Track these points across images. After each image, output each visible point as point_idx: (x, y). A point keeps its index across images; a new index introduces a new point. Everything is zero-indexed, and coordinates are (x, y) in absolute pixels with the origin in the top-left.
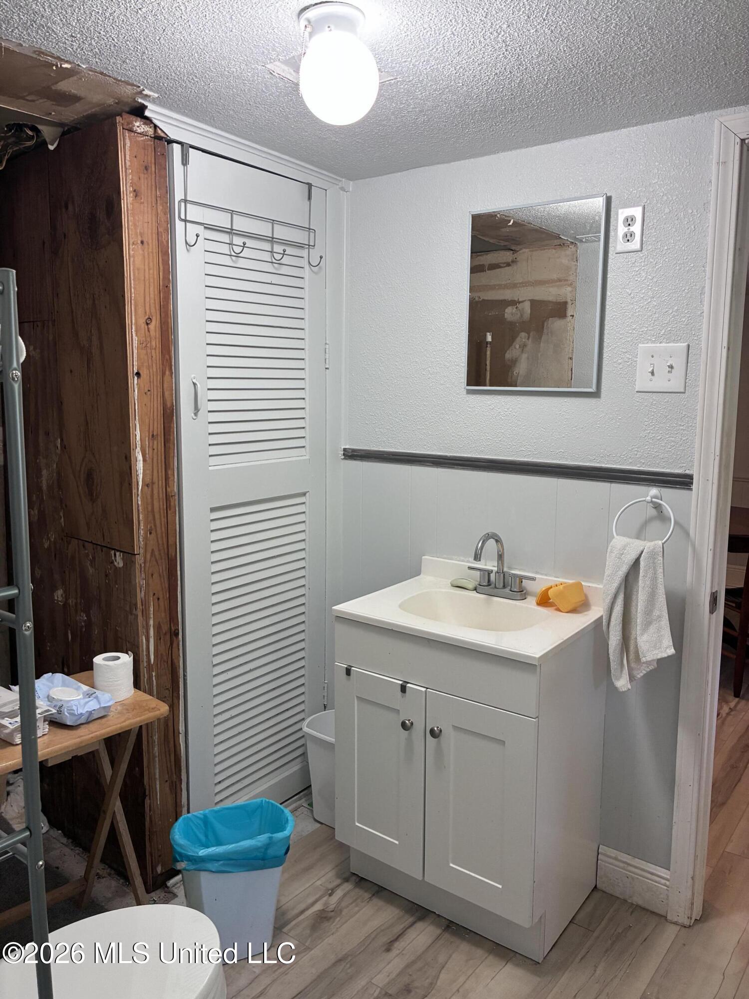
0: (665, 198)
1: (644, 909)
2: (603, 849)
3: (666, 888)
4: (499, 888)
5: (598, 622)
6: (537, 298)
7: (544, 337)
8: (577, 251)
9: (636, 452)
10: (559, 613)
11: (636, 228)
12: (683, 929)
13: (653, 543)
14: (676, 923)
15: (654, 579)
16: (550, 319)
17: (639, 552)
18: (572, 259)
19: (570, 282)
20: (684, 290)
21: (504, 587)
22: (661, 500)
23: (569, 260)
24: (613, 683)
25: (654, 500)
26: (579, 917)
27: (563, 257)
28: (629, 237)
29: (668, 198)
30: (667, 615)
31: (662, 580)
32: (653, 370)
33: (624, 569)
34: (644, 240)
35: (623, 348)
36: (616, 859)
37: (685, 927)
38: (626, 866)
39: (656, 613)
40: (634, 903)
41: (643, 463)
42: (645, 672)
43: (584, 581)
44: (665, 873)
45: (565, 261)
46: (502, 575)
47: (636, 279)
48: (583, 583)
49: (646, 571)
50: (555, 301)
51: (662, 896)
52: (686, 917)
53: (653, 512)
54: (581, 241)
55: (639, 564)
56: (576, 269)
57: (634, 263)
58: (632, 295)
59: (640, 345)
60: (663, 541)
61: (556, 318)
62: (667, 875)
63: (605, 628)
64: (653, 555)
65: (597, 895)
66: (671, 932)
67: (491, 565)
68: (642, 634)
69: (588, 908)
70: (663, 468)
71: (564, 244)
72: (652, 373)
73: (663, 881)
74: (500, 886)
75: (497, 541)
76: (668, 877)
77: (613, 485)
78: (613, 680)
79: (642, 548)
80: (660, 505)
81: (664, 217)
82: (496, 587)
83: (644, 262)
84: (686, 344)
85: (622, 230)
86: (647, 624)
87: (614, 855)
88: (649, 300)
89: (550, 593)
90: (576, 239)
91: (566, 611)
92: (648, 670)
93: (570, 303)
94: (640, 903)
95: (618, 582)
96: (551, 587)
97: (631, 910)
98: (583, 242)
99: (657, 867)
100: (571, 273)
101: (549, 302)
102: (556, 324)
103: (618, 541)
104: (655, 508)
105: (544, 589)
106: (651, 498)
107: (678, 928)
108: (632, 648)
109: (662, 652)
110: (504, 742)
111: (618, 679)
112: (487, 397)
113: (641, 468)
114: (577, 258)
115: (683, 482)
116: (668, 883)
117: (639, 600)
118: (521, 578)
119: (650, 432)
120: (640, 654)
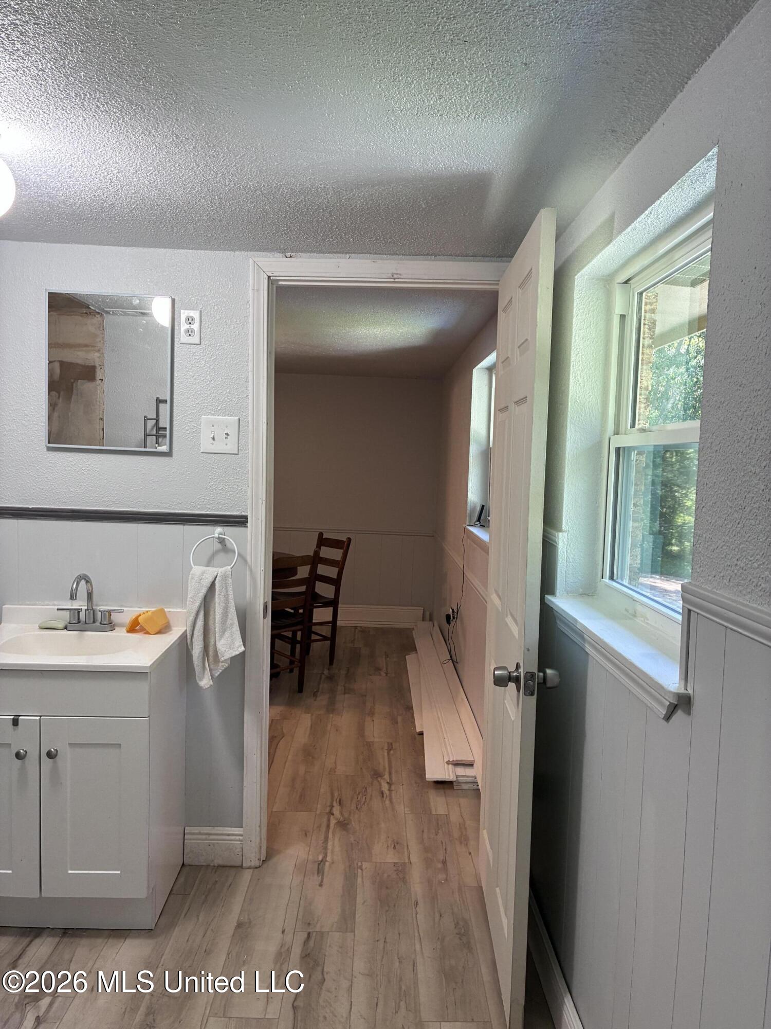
0: (216, 308)
1: (224, 866)
2: (188, 829)
3: (239, 842)
4: (119, 874)
5: (184, 637)
6: (65, 360)
7: (74, 397)
8: (103, 321)
9: (203, 500)
10: (147, 635)
11: (196, 326)
12: (256, 870)
13: (224, 569)
14: (249, 868)
15: (227, 596)
16: (79, 381)
17: (214, 577)
18: (99, 328)
19: (97, 348)
20: (234, 378)
21: (94, 622)
22: (225, 535)
23: (95, 328)
24: (198, 683)
25: (220, 536)
26: (175, 888)
27: (91, 324)
28: (190, 332)
29: (218, 308)
30: (237, 622)
31: (232, 596)
32: (214, 436)
33: (204, 591)
34: (202, 336)
35: (189, 418)
36: (200, 834)
37: (257, 868)
38: (207, 836)
39: (229, 622)
40: (216, 865)
41: (209, 508)
42: (221, 671)
43: (166, 608)
44: (239, 831)
45: (92, 329)
46: (92, 612)
47: (197, 365)
48: (165, 610)
49: (220, 591)
50: (83, 364)
51: (237, 850)
52: (257, 859)
53: (219, 546)
54: (108, 313)
55: (215, 585)
56: (103, 337)
57: (195, 353)
58: (194, 378)
59: (203, 416)
60: (231, 567)
61: (85, 381)
62: (241, 831)
63: (189, 641)
64: (225, 577)
65: (185, 870)
66: (247, 875)
67: (80, 604)
68: (220, 639)
69: (182, 880)
70: (225, 511)
71: (90, 313)
72: (213, 439)
73: (237, 838)
74: (119, 872)
75: (87, 582)
76: (242, 833)
77: (187, 527)
78: (198, 681)
79: (216, 573)
80: (224, 539)
81: (216, 321)
82: (86, 623)
83: (203, 353)
84: (237, 418)
85: (184, 327)
86: (224, 631)
87: (197, 831)
88: (208, 383)
89: (140, 619)
90: (103, 310)
91: (154, 633)
92: (223, 668)
93: (98, 367)
94: (221, 862)
95: (200, 602)
96: (140, 615)
97: (214, 870)
98: (110, 314)
99: (233, 828)
100: (98, 340)
101: (77, 364)
102: (85, 386)
103: (197, 570)
104: (220, 543)
105: (134, 617)
106: (219, 534)
107: (251, 871)
108: (211, 653)
109: (235, 651)
110: (120, 744)
111: (201, 680)
112: (69, 454)
113: (208, 512)
114: (103, 327)
115: (240, 521)
116: (241, 838)
117: (216, 613)
118: (110, 613)
119: (213, 484)
120: (219, 655)
